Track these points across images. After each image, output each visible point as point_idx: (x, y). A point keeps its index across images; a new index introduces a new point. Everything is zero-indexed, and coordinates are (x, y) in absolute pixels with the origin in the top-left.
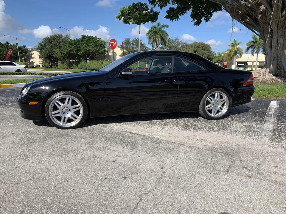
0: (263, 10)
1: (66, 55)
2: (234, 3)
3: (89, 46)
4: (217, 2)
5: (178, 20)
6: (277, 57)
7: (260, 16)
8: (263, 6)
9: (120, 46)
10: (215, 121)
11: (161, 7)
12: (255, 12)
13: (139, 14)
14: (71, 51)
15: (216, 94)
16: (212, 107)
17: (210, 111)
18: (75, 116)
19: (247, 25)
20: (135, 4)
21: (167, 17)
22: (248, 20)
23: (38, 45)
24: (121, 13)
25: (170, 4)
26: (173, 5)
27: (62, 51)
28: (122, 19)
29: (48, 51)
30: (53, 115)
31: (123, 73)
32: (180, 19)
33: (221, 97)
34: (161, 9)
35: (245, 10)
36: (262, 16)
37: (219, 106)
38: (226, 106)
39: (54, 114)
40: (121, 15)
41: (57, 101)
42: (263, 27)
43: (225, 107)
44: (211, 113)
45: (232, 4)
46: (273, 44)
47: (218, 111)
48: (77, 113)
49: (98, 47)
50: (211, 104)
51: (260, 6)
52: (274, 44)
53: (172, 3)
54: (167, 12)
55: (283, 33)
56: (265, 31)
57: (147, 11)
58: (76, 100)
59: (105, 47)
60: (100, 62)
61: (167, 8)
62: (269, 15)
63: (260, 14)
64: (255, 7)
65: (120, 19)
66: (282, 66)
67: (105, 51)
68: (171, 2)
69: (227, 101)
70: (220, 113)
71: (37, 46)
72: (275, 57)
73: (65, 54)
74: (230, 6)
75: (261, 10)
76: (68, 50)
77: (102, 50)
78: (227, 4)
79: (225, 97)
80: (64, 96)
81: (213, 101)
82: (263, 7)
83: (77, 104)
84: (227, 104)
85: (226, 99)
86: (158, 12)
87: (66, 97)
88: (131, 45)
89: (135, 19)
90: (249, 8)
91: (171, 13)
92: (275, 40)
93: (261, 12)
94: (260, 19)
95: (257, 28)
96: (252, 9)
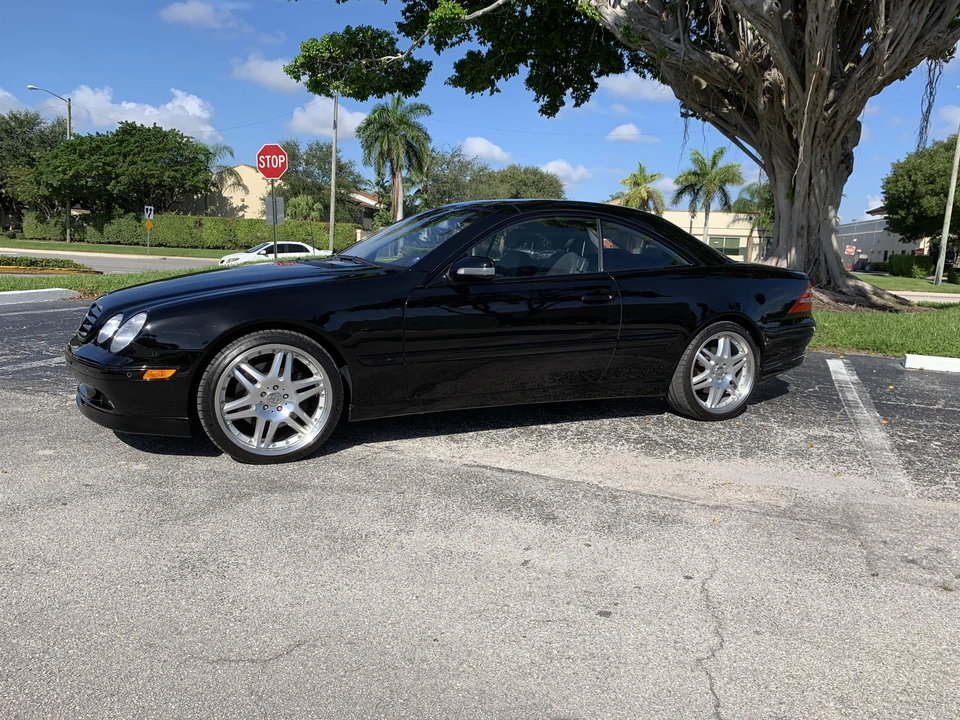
0: (775, 85)
2: (694, 58)
5: (492, 93)
6: (809, 227)
7: (763, 100)
8: (774, 71)
10: (718, 425)
11: (439, 48)
12: (751, 88)
13: (367, 67)
15: (721, 342)
16: (710, 380)
17: (703, 394)
18: (304, 416)
19: (722, 123)
20: (354, 29)
21: (456, 82)
22: (725, 110)
24: (304, 57)
25: (470, 39)
26: (481, 43)
28: (305, 78)
30: (227, 417)
31: (461, 271)
32: (498, 91)
33: (734, 351)
34: (438, 53)
35: (722, 80)
36: (771, 101)
37: (729, 378)
38: (747, 376)
39: (229, 412)
40: (302, 65)
41: (244, 367)
42: (770, 134)
43: (742, 380)
44: (705, 400)
45: (686, 58)
46: (797, 188)
47: (726, 395)
48: (310, 406)
50: (707, 372)
51: (766, 69)
52: (801, 189)
53: (477, 37)
54: (459, 66)
55: (827, 156)
56: (774, 147)
57: (393, 58)
58: (305, 362)
61: (458, 52)
63: (764, 94)
64: (750, 73)
65: (298, 78)
66: (822, 253)
68: (476, 34)
69: (748, 361)
70: (729, 400)
72: (802, 228)
74: (681, 64)
75: (767, 83)
78: (674, 58)
79: (744, 349)
80: (266, 349)
81: (713, 363)
82: (773, 74)
83: (310, 375)
84: (749, 371)
85: (746, 356)
86: (427, 63)
87: (274, 350)
89: (352, 82)
90: (734, 73)
91: (472, 69)
92: (805, 175)
93: (768, 91)
94: (765, 109)
95: (753, 137)
96: (741, 78)
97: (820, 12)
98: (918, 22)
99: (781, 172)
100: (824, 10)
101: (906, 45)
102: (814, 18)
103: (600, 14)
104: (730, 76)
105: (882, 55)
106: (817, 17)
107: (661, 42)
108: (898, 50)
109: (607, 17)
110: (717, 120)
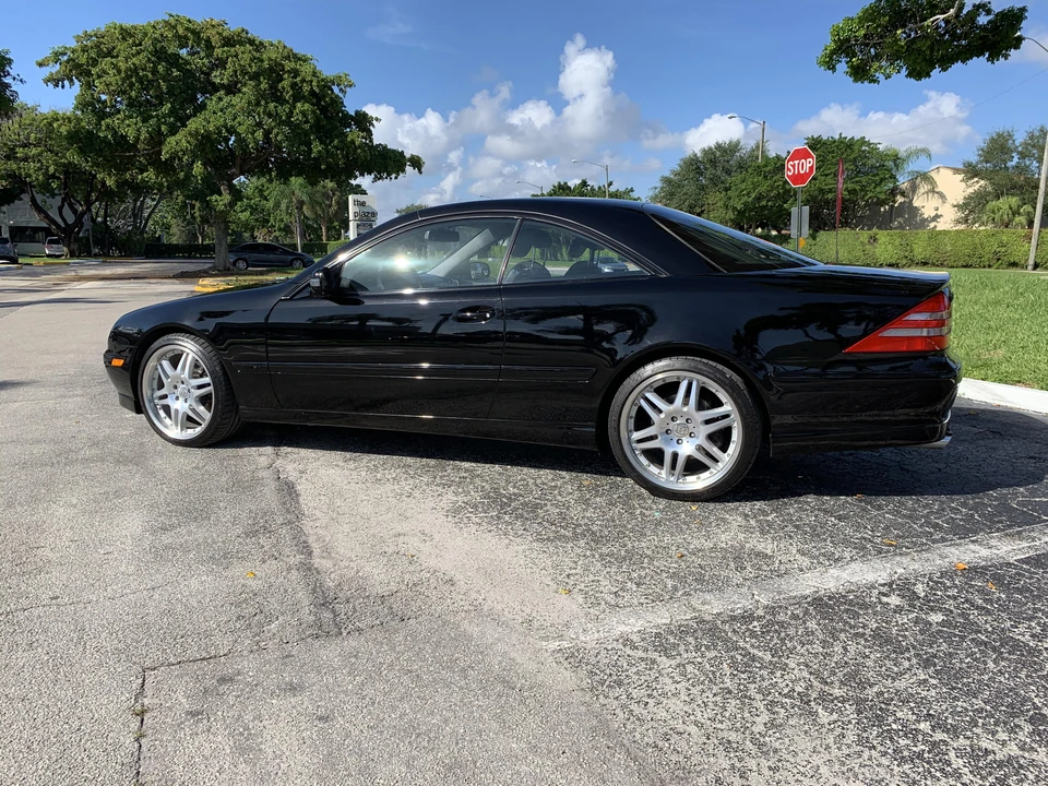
1: (741, 213)
3: (827, 175)
9: (961, 167)
14: (759, 198)
23: (659, 185)
27: (730, 198)
29: (687, 203)
49: (864, 180)
59: (893, 177)
60: (865, 235)
67: (894, 192)
71: (656, 188)
73: (739, 212)
76: (748, 194)
77: (878, 189)
88: (1016, 160)
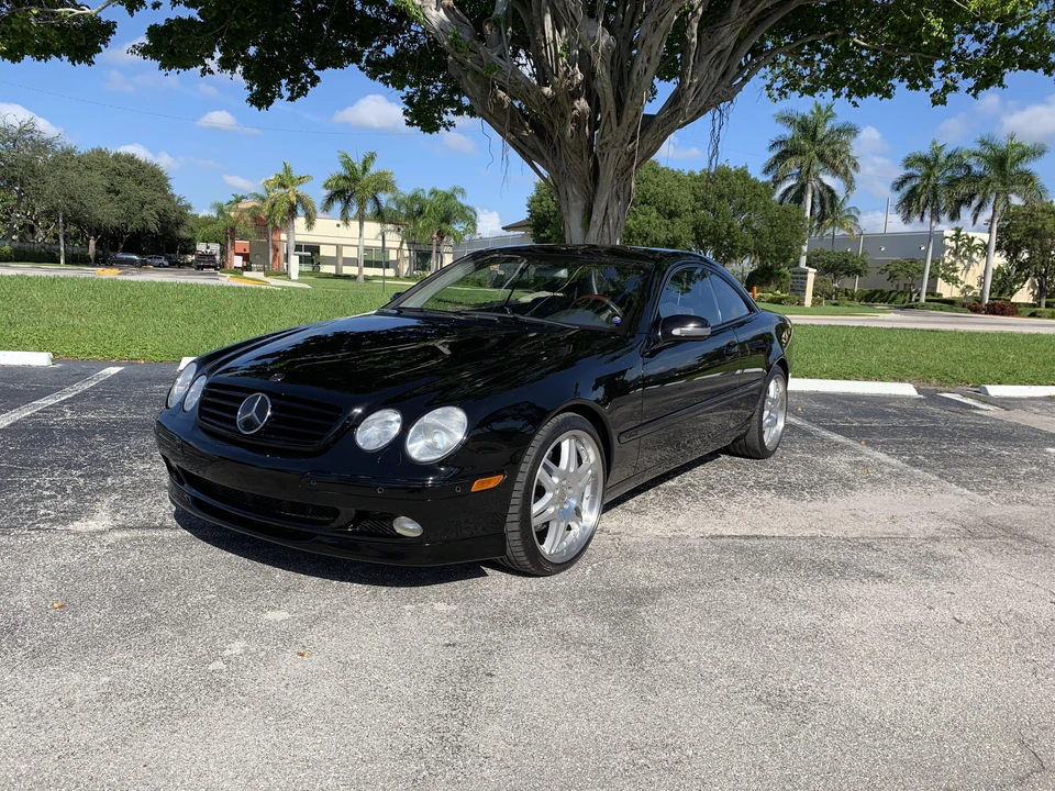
0: (582, 113)
2: (519, 78)
4: (469, 61)
7: (571, 127)
8: (583, 100)
11: (132, 7)
12: (563, 116)
13: (39, 19)
19: (520, 146)
21: (146, 52)
22: (525, 133)
34: (131, 14)
35: (538, 104)
36: (577, 129)
37: (775, 416)
42: (570, 162)
45: (512, 78)
46: (594, 217)
51: (576, 98)
52: (597, 217)
54: (153, 32)
56: (571, 175)
57: (77, 12)
62: (606, 133)
63: (572, 122)
64: (562, 100)
74: (507, 82)
75: (575, 112)
78: (501, 75)
82: (582, 104)
86: (108, 23)
91: (181, 40)
92: (603, 206)
93: (576, 120)
94: (572, 137)
95: (550, 163)
96: (553, 102)
97: (653, 55)
98: (715, 75)
99: (575, 201)
100: (657, 54)
101: (705, 95)
102: (645, 60)
103: (424, 16)
104: (544, 100)
105: (687, 100)
106: (649, 59)
107: (489, 57)
108: (699, 98)
109: (432, 20)
110: (518, 143)
